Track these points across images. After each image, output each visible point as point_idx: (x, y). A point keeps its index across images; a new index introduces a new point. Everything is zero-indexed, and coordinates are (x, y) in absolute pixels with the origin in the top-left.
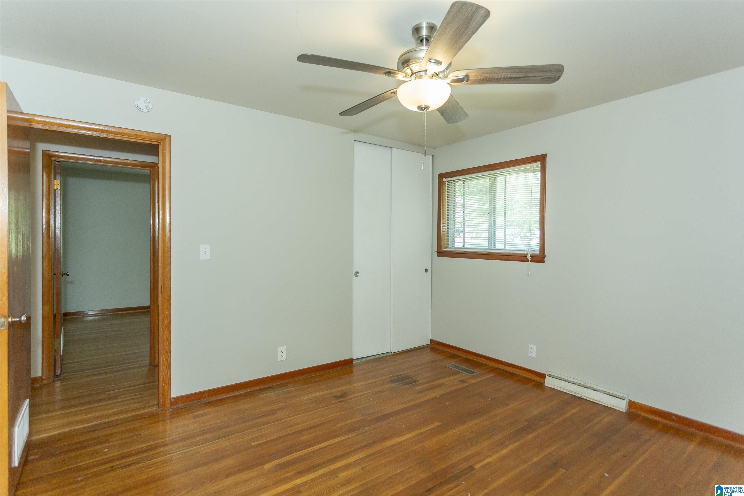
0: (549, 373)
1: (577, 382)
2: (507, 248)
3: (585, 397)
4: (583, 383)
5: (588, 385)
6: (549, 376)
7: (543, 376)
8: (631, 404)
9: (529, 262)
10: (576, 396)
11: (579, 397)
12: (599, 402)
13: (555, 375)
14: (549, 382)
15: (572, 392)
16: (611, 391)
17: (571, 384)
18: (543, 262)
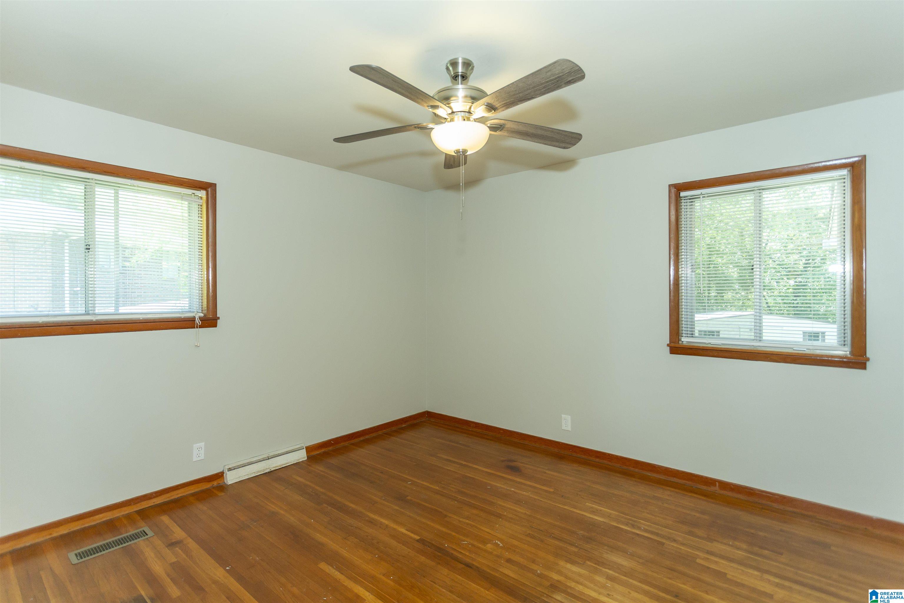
0: (227, 467)
1: (260, 458)
2: (121, 311)
3: (274, 468)
4: (265, 456)
5: (272, 454)
6: (230, 470)
7: (220, 475)
8: (309, 449)
9: (197, 328)
10: (266, 473)
11: (269, 472)
12: (286, 464)
13: (235, 465)
14: (231, 478)
15: (260, 471)
16: (290, 449)
17: (256, 464)
18: (215, 326)
